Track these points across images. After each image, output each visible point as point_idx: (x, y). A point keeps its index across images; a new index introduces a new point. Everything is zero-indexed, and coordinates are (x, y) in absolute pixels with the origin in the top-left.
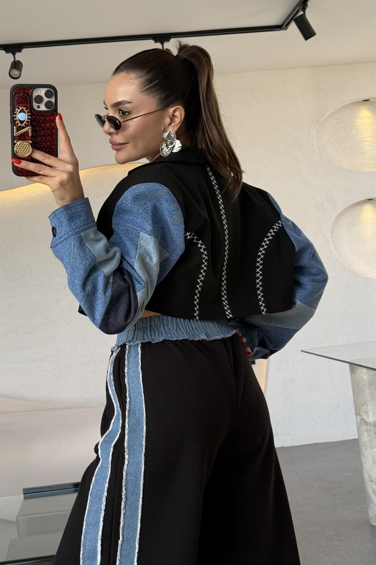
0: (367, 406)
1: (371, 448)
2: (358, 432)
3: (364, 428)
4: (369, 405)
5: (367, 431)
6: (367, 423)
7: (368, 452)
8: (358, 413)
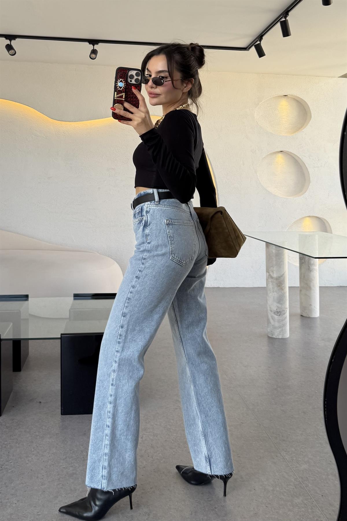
0: (273, 268)
1: (273, 292)
2: (267, 282)
3: (270, 280)
4: (275, 267)
5: (272, 282)
6: (272, 278)
7: (271, 294)
8: (267, 271)
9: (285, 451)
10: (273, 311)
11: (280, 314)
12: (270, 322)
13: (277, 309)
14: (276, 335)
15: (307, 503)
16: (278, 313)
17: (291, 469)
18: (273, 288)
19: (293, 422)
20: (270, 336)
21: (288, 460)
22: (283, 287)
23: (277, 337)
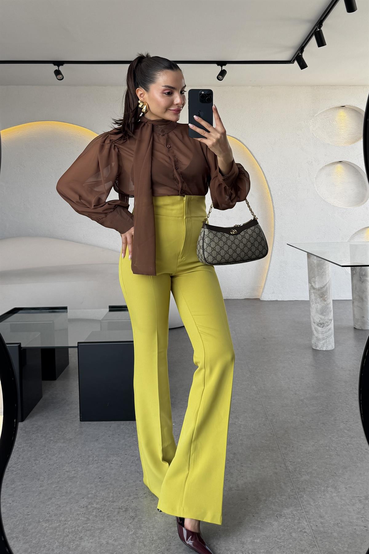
0: (315, 278)
1: (316, 304)
2: (309, 293)
3: (312, 291)
4: (316, 278)
5: (314, 293)
6: (314, 288)
7: (313, 305)
8: (310, 281)
9: (291, 462)
10: (316, 323)
11: (323, 325)
12: (314, 334)
13: (320, 321)
14: (320, 347)
15: (296, 513)
16: (321, 324)
17: (291, 479)
18: (316, 299)
19: (309, 433)
20: (314, 348)
21: (290, 470)
22: (325, 298)
23: (321, 349)
